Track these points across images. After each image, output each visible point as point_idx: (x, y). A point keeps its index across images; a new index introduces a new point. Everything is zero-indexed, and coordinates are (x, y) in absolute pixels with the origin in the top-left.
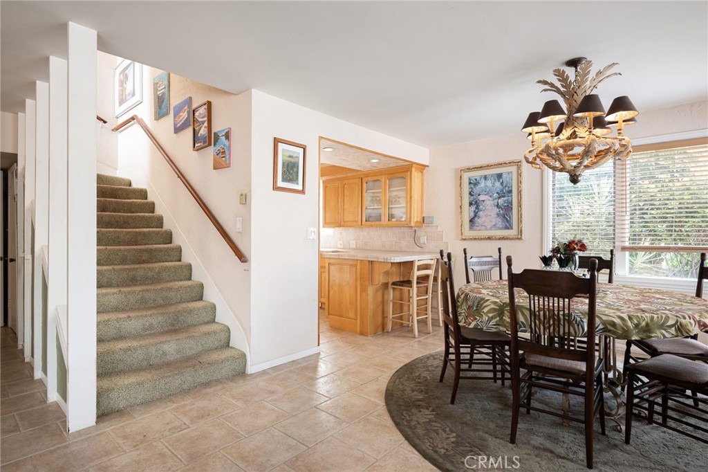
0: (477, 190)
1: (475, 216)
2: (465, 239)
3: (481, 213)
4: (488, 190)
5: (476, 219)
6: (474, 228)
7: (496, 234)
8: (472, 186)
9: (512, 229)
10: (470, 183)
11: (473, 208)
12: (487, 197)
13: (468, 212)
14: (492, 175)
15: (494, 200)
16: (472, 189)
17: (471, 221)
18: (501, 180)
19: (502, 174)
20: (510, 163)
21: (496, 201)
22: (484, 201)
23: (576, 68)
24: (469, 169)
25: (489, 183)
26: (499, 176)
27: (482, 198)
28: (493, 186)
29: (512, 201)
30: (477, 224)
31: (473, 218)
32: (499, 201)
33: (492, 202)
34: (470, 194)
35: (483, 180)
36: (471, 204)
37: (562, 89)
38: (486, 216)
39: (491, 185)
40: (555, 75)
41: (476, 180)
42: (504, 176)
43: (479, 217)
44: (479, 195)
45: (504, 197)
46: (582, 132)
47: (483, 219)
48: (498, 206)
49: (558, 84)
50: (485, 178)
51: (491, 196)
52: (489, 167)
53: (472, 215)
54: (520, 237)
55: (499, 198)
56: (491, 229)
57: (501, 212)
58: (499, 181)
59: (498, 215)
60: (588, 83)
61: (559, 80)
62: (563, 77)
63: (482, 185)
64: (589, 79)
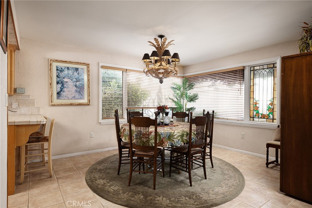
0: (62, 75)
1: (61, 90)
2: (54, 105)
3: (65, 89)
4: (70, 76)
5: (62, 92)
6: (61, 98)
7: (75, 102)
8: (59, 72)
9: (84, 99)
10: (57, 70)
11: (60, 86)
12: (69, 80)
13: (56, 88)
14: (72, 68)
15: (73, 82)
16: (59, 73)
17: (58, 93)
18: (78, 72)
19: (78, 68)
20: (83, 64)
21: (75, 83)
22: (67, 82)
23: (161, 39)
24: (57, 61)
25: (70, 72)
26: (77, 69)
27: (65, 80)
28: (73, 74)
29: (84, 84)
30: (62, 96)
31: (60, 92)
32: (77, 83)
33: (72, 84)
34: (57, 76)
35: (66, 69)
36: (58, 83)
37: (157, 46)
38: (69, 91)
39: (72, 73)
40: (155, 40)
41: (62, 68)
42: (79, 70)
43: (64, 92)
44: (64, 78)
45: (80, 81)
46: (163, 63)
47: (67, 93)
48: (76, 86)
49: (155, 44)
50: (68, 68)
51: (71, 80)
52: (70, 62)
53: (59, 90)
54: (89, 103)
55: (77, 82)
56: (71, 99)
57: (78, 89)
58: (77, 72)
59: (76, 91)
60: (165, 46)
61: (156, 42)
62: (157, 41)
63: (66, 72)
64: (166, 44)
